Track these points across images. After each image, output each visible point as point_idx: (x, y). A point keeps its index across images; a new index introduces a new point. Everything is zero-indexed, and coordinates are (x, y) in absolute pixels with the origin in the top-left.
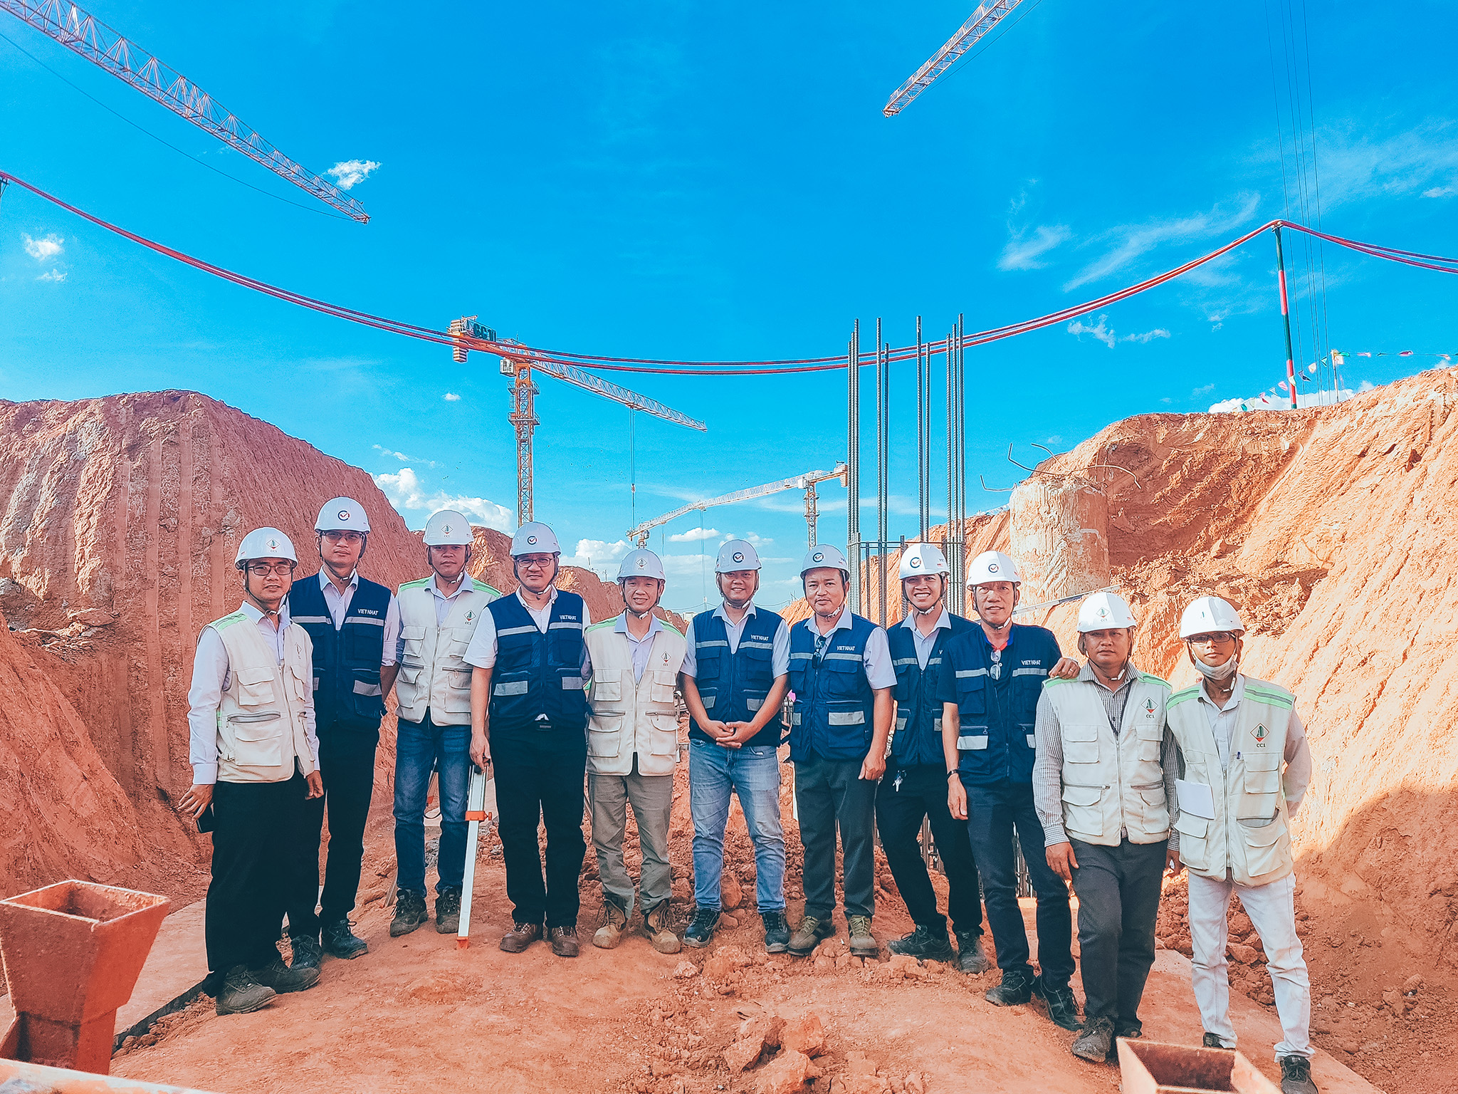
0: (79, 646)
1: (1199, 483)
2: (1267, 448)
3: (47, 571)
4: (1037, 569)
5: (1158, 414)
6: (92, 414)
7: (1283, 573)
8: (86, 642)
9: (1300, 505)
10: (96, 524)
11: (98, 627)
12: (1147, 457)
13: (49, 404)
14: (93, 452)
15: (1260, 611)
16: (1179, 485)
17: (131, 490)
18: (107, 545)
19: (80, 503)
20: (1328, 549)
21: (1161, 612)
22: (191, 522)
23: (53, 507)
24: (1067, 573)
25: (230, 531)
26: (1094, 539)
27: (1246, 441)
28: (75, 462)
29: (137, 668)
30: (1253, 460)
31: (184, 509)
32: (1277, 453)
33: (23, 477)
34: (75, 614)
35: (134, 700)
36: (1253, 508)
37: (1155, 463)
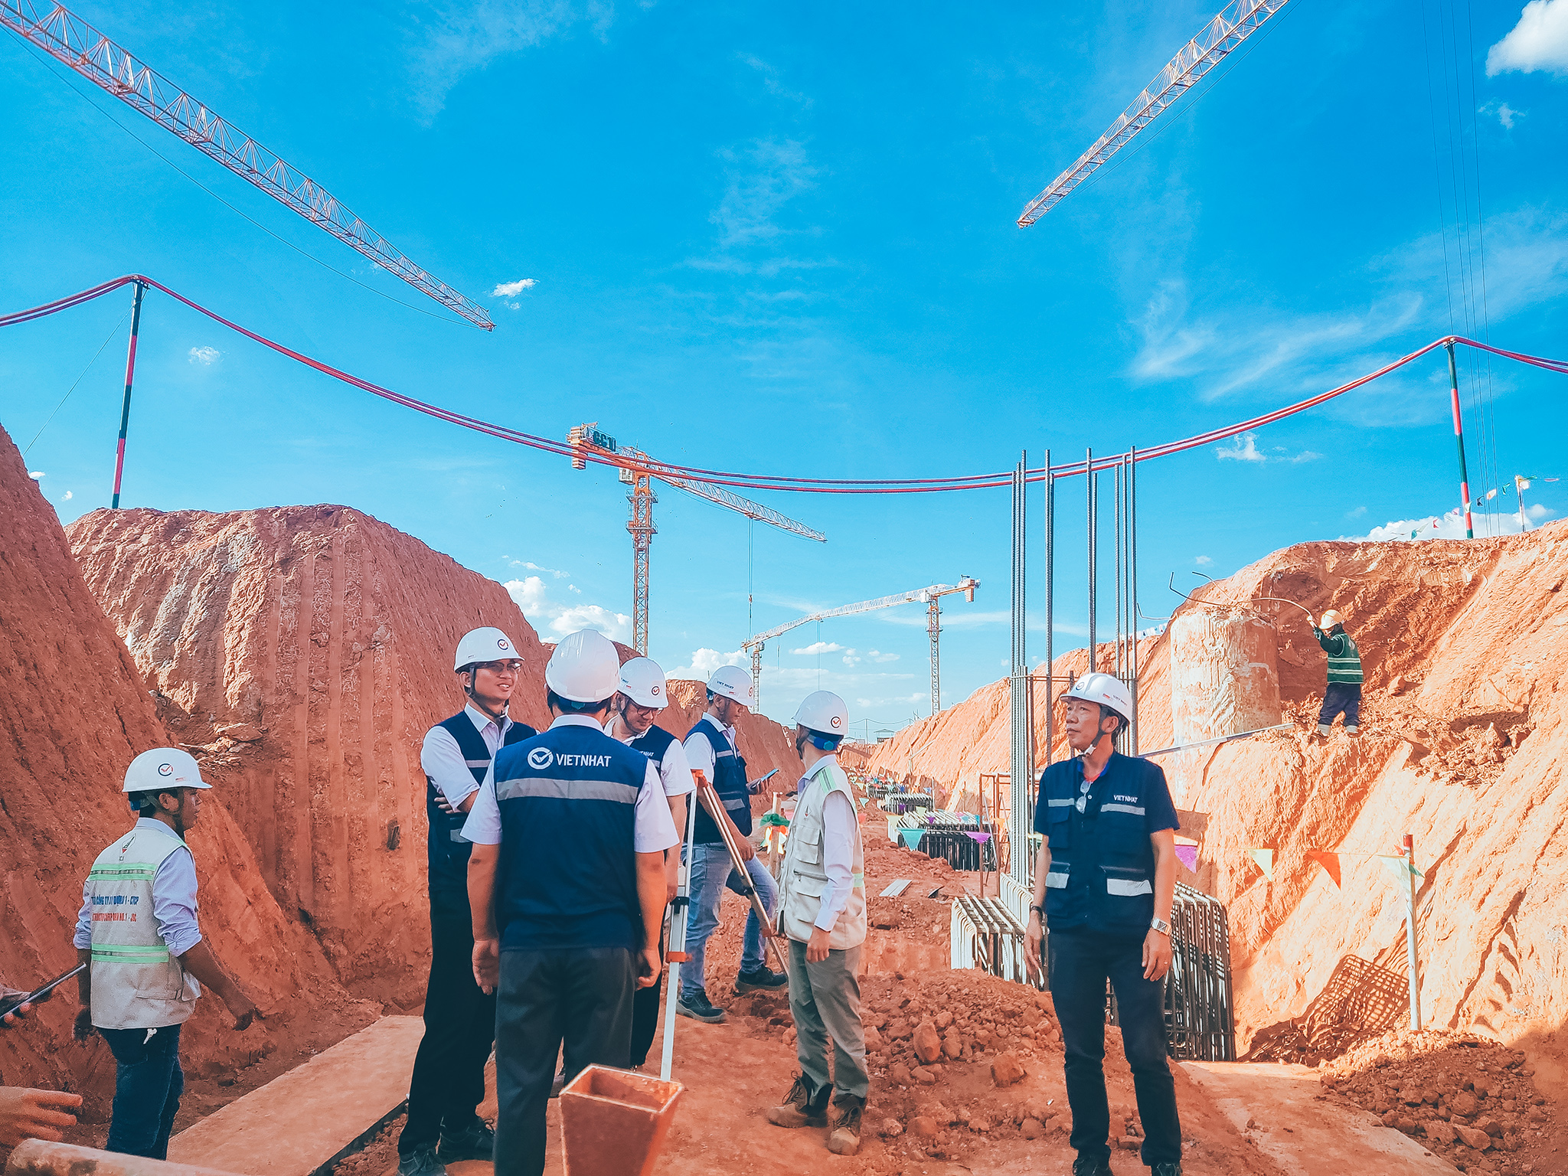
0: (228, 762)
1: (1373, 616)
2: (1447, 580)
3: (195, 684)
4: (1202, 704)
5: (1327, 542)
6: (244, 527)
7: (1470, 715)
8: (234, 758)
9: (1487, 642)
10: (247, 638)
11: (247, 742)
12: (1316, 587)
13: (199, 514)
14: (245, 564)
15: (1451, 756)
16: (1351, 617)
17: (284, 604)
18: (257, 659)
19: (230, 616)
20: (1520, 690)
21: (1342, 755)
22: (342, 637)
23: (203, 619)
24: (1235, 708)
25: (381, 647)
26: (1263, 672)
27: (1424, 572)
28: (227, 574)
29: (284, 785)
30: (1432, 592)
31: (335, 624)
32: (1459, 585)
33: (173, 588)
34: (223, 729)
35: (280, 817)
36: (1433, 643)
37: (1324, 593)
